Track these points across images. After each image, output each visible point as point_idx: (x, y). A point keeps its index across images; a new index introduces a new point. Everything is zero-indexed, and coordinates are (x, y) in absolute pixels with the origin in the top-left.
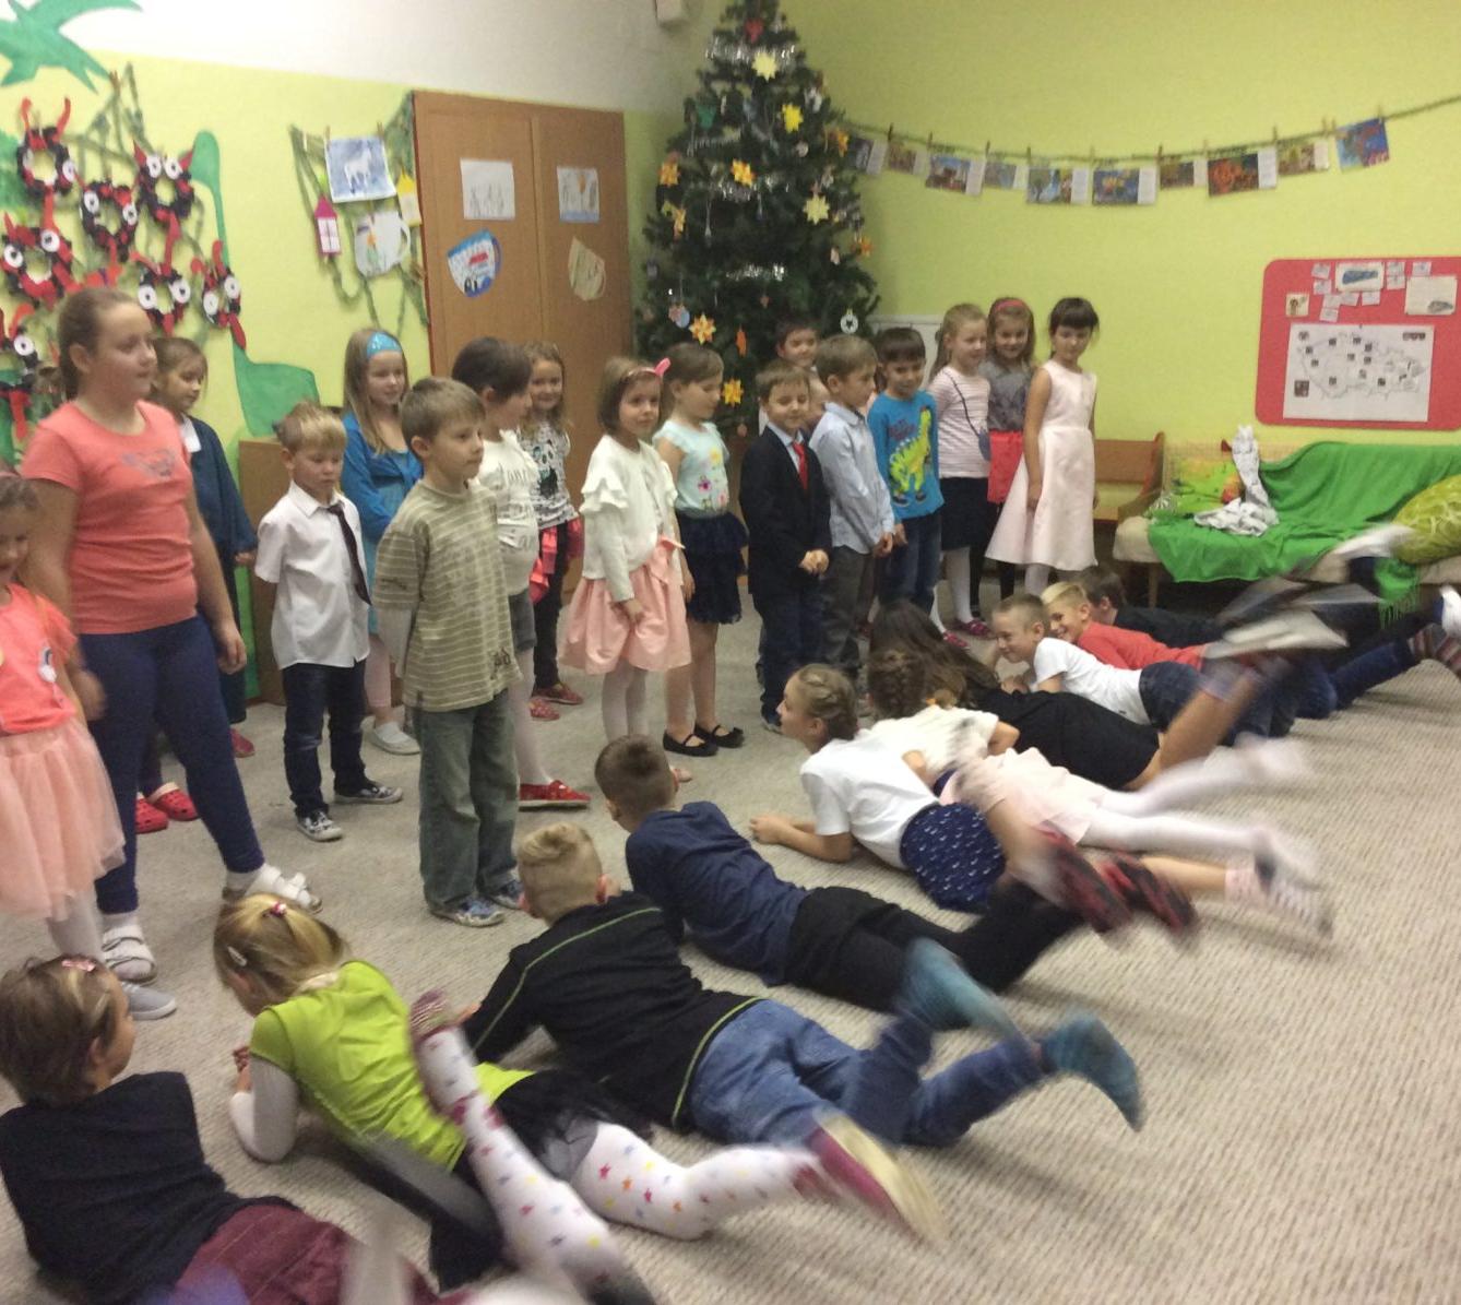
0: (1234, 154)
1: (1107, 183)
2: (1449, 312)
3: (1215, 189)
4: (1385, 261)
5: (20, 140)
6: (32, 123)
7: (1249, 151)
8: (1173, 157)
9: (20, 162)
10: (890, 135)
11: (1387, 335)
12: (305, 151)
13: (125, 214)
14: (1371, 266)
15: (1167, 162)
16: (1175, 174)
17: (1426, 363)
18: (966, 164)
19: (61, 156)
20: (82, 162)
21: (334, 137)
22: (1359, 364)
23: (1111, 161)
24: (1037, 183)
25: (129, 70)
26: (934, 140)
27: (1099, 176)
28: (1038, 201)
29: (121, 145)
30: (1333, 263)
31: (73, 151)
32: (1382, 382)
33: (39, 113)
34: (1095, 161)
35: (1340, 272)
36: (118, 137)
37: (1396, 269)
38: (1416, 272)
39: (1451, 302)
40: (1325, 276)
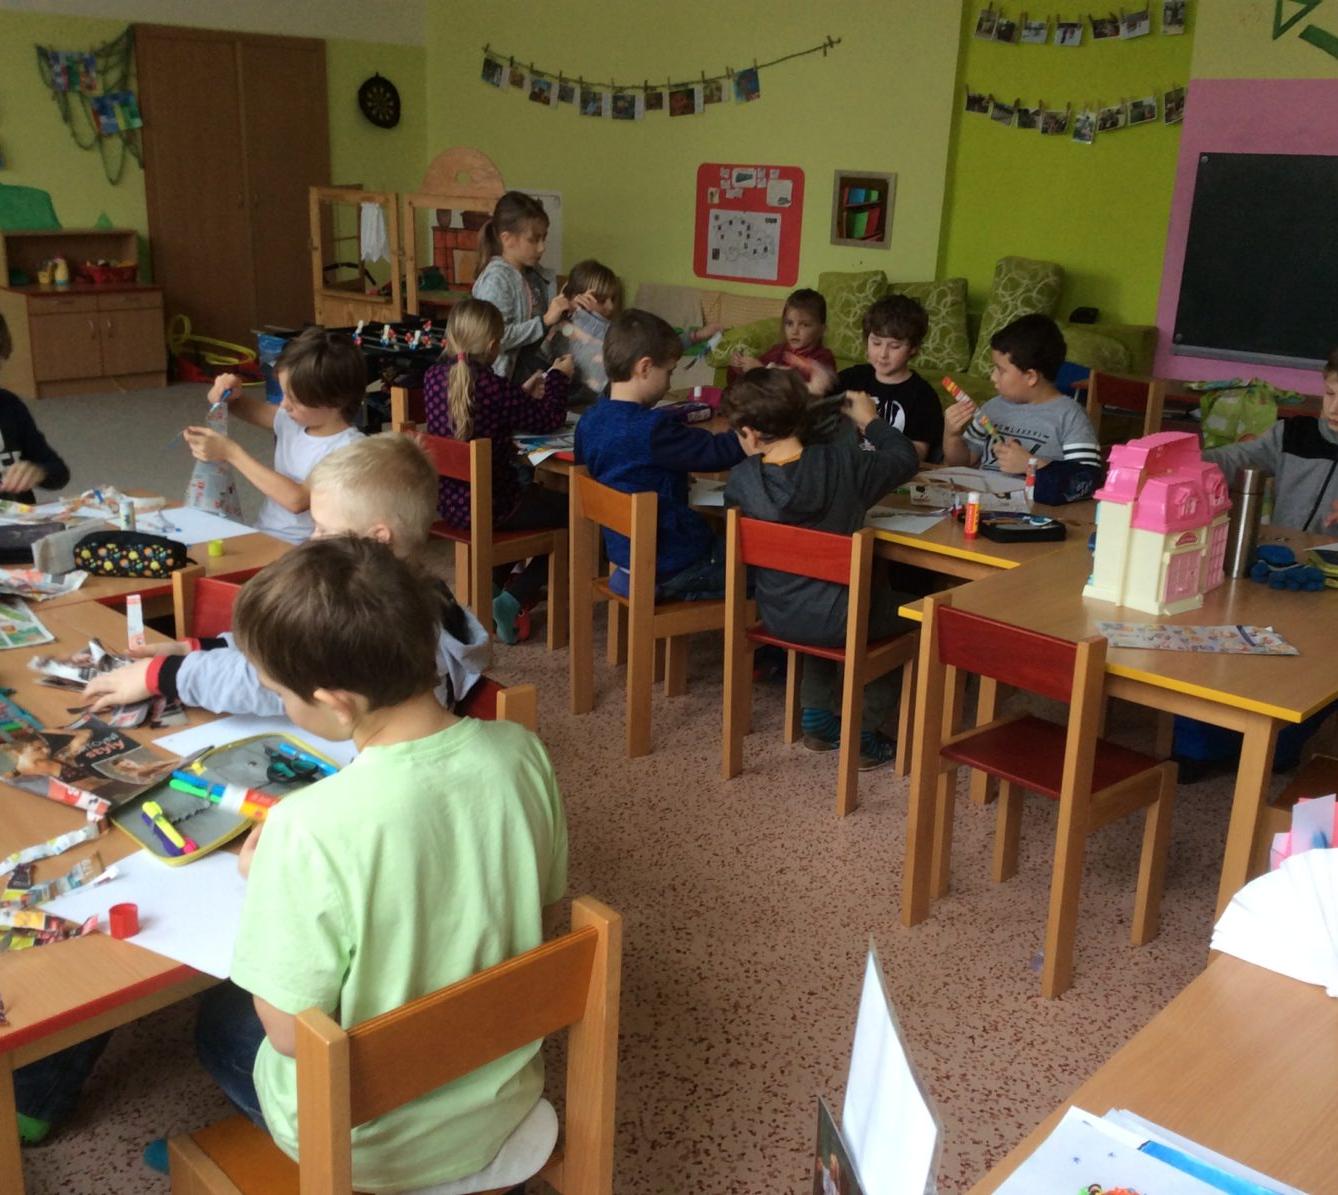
0: (682, 89)
1: (621, 104)
2: (787, 205)
3: (673, 113)
4: (756, 167)
7: (691, 87)
8: (654, 88)
10: (512, 61)
11: (757, 218)
14: (751, 171)
15: (649, 91)
16: (654, 102)
17: (777, 241)
18: (549, 85)
22: (743, 239)
23: (622, 89)
24: (585, 103)
26: (536, 67)
27: (616, 99)
28: (585, 114)
30: (730, 167)
32: (755, 252)
34: (614, 87)
35: (735, 174)
37: (761, 174)
38: (771, 176)
39: (789, 198)
40: (726, 176)
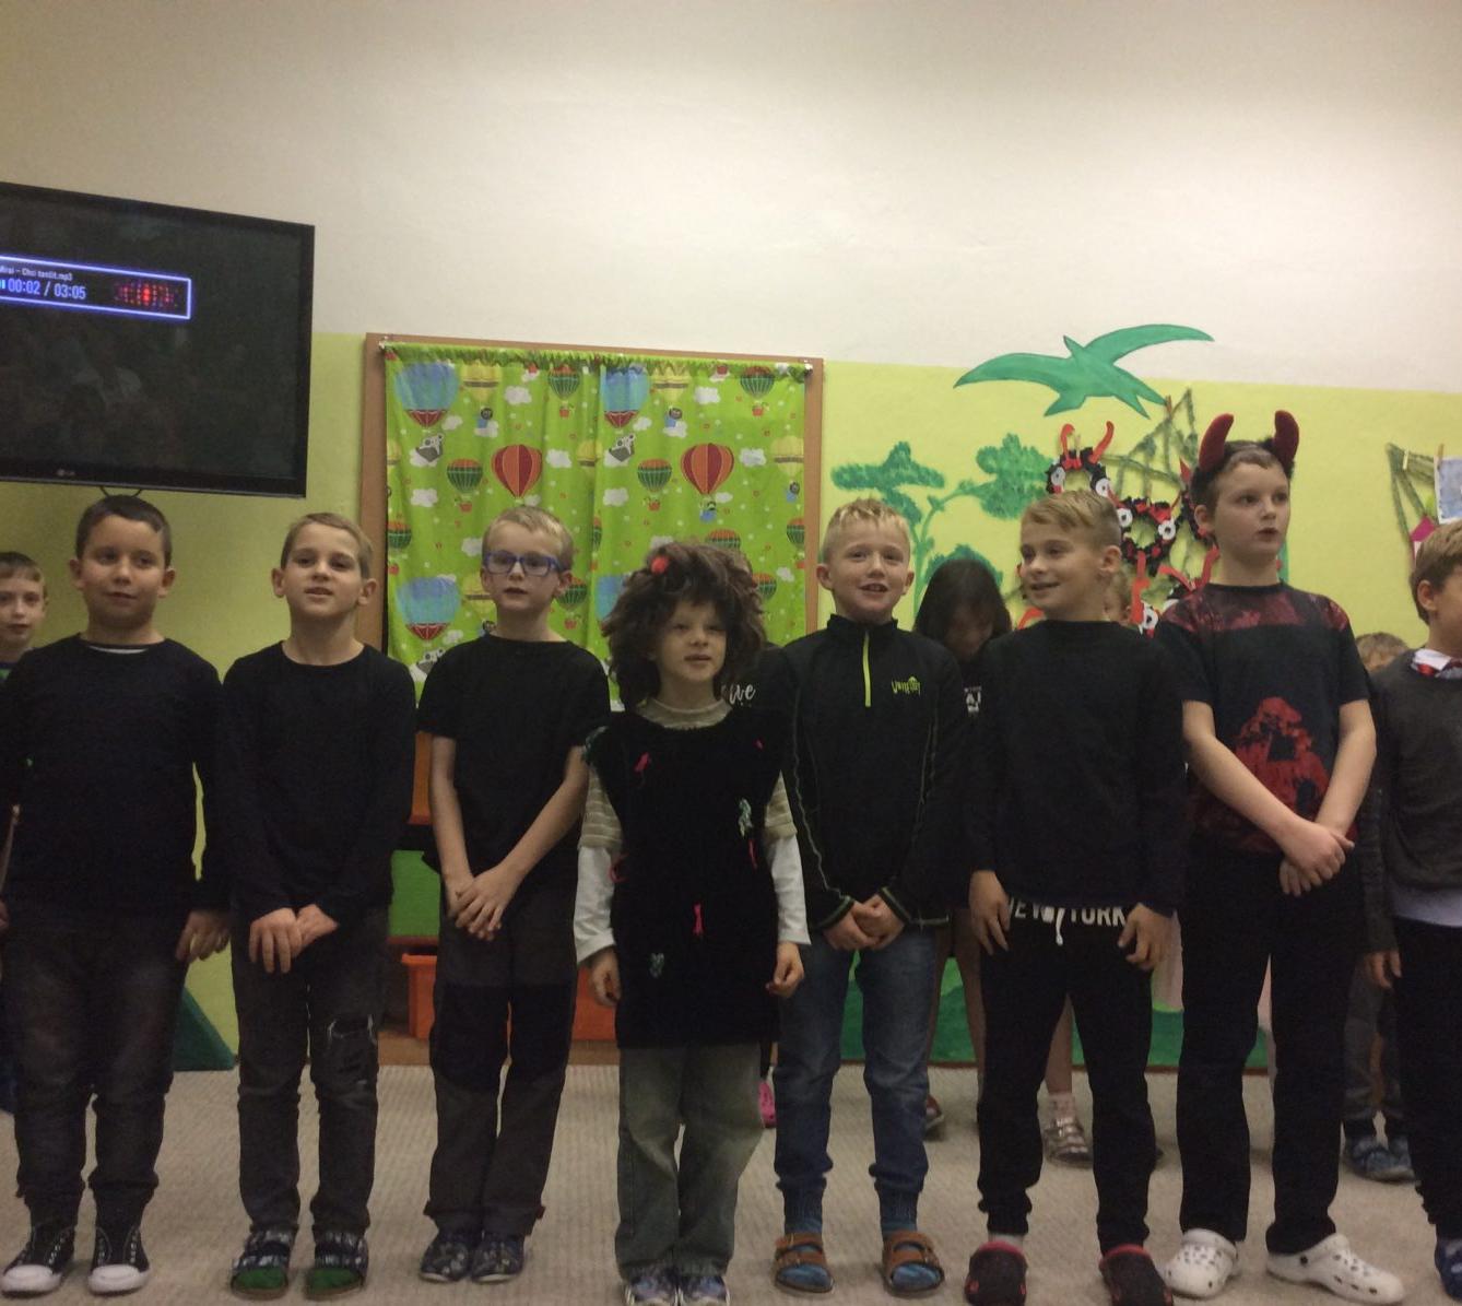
5: (1056, 461)
6: (1071, 445)
9: (1049, 481)
12: (1405, 470)
13: (1161, 530)
19: (1099, 474)
20: (1121, 481)
21: (1445, 458)
25: (1188, 395)
29: (1168, 466)
31: (1111, 472)
33: (1079, 436)
36: (1166, 457)
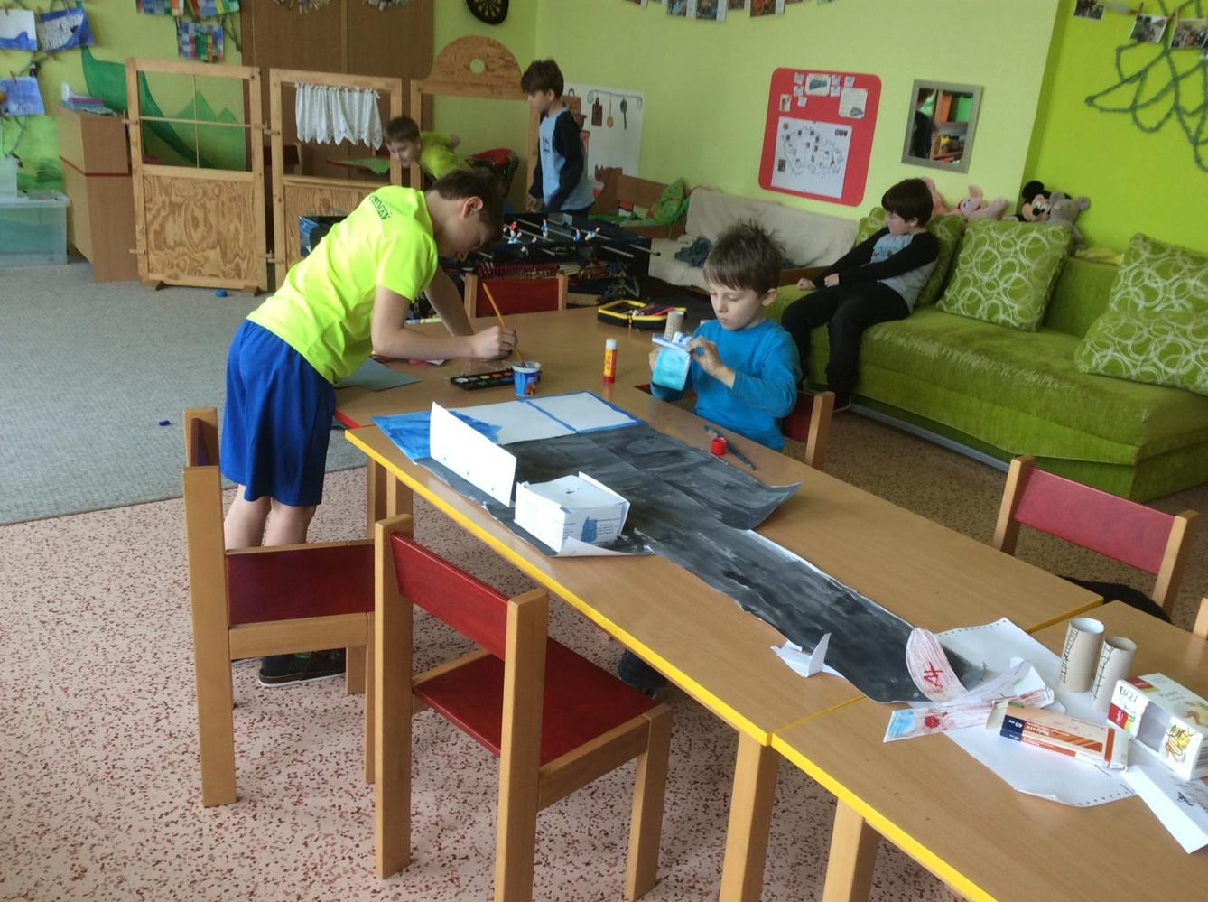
1: (704, 3)
2: (860, 117)
3: (753, 14)
4: (830, 74)
11: (826, 129)
14: (826, 78)
16: (736, 2)
17: (845, 155)
22: (811, 151)
24: (672, 3)
28: (672, 14)
30: (805, 73)
32: (821, 165)
35: (810, 79)
37: (836, 81)
38: (846, 84)
39: (863, 109)
40: (801, 83)
